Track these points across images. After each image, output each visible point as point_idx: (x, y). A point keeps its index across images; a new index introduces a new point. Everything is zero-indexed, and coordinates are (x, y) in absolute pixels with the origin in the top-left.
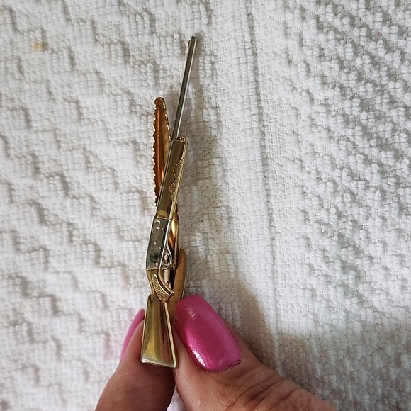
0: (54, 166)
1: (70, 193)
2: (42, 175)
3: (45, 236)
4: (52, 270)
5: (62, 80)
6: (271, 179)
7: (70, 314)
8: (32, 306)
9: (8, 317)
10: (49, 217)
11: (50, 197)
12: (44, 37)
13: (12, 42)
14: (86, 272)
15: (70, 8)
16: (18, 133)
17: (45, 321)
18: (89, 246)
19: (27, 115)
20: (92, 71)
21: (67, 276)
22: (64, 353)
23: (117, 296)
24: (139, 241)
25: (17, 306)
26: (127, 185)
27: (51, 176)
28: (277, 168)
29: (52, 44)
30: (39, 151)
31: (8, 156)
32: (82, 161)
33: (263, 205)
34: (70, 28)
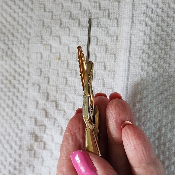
0: (54, 98)
1: (57, 108)
2: (49, 101)
3: (46, 122)
4: (46, 133)
5: (63, 71)
7: (49, 150)
8: (37, 145)
9: (28, 147)
10: (49, 115)
11: (50, 109)
12: (60, 56)
13: (49, 55)
15: (70, 48)
16: (44, 85)
17: (40, 151)
18: (60, 127)
19: (49, 80)
20: (74, 69)
21: (51, 136)
22: (44, 163)
25: (32, 144)
27: (52, 101)
29: (62, 58)
30: (50, 92)
32: (64, 99)
34: (69, 55)
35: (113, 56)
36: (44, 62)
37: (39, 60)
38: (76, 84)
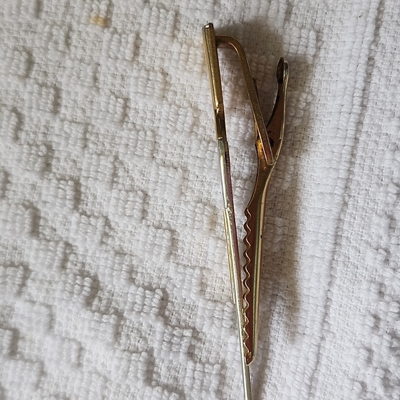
0: (71, 168)
1: (80, 206)
2: (51, 175)
4: (27, 297)
5: (116, 69)
6: (341, 265)
7: (31, 361)
10: (43, 229)
11: (54, 205)
12: (109, 12)
13: (67, 5)
14: (70, 311)
16: (39, 115)
18: (86, 279)
19: (58, 96)
20: (157, 69)
21: (44, 310)
23: (98, 355)
24: (152, 290)
26: (158, 217)
27: (62, 178)
28: (352, 253)
29: (116, 22)
30: (59, 144)
31: (16, 138)
32: (108, 172)
33: (322, 293)
34: (146, 11)
35: (312, 35)
36: (47, 28)
37: (27, 17)
38: (162, 125)
